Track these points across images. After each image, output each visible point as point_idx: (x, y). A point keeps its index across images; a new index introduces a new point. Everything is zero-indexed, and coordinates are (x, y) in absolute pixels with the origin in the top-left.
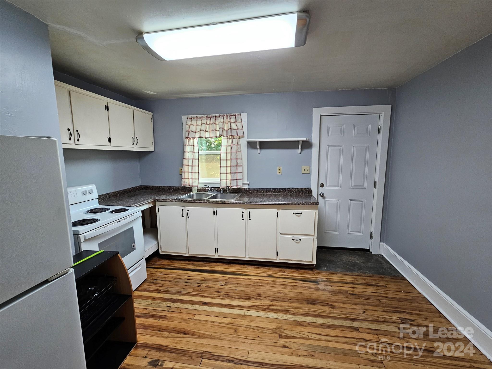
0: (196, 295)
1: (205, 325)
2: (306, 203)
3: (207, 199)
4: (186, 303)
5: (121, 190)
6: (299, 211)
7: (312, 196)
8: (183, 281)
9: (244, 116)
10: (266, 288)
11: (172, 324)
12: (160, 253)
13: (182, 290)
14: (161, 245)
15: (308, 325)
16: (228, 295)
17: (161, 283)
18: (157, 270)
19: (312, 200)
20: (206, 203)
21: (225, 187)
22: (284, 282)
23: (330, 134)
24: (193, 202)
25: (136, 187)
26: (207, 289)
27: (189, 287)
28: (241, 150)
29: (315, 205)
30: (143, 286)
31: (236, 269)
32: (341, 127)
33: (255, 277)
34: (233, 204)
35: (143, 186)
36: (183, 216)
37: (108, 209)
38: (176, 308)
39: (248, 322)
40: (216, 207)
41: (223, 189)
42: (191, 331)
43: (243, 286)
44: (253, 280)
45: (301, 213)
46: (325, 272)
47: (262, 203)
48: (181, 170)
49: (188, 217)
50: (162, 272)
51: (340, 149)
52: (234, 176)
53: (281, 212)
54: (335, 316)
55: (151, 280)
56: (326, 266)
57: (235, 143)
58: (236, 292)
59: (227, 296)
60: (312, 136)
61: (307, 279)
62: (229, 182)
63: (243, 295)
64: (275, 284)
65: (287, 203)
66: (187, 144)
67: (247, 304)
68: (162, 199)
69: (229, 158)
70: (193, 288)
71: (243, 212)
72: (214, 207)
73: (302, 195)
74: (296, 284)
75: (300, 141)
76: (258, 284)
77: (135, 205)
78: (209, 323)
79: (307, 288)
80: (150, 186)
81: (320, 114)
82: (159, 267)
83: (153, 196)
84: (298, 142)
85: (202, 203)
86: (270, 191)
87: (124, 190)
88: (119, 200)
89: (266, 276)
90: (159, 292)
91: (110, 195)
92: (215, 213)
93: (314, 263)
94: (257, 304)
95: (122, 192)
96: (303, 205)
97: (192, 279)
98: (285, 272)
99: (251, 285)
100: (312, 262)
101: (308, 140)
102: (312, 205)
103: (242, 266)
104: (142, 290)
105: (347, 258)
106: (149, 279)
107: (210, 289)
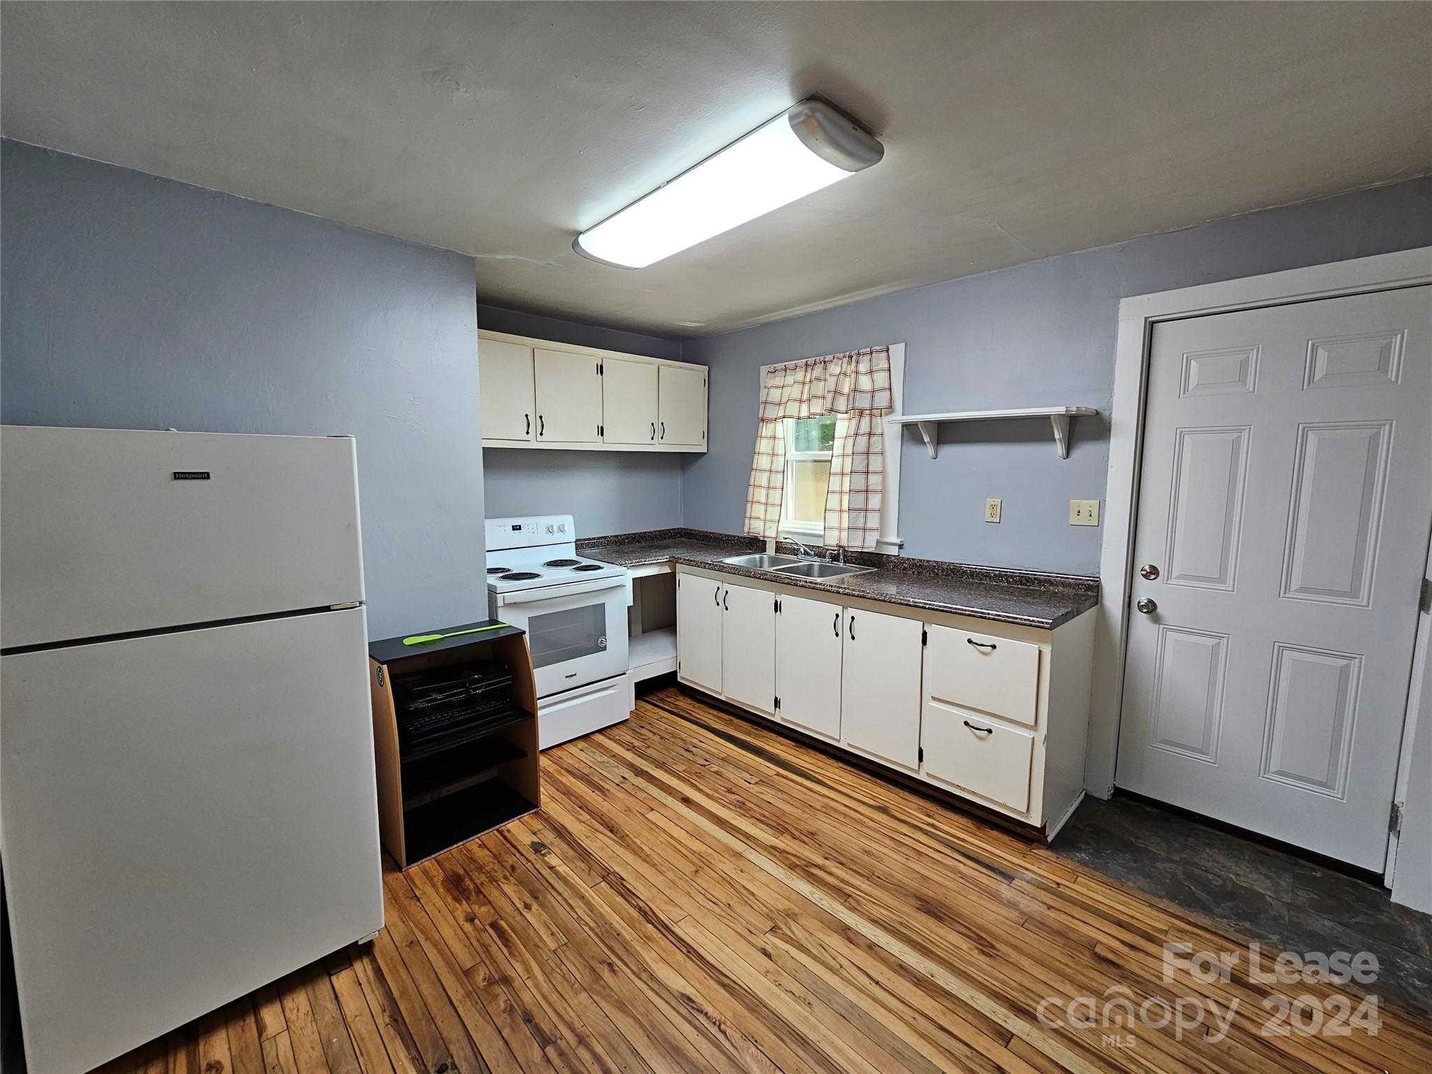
0: (684, 779)
1: (655, 834)
4: (656, 785)
6: (988, 639)
8: (684, 746)
9: (897, 355)
10: (843, 828)
12: (679, 679)
13: (669, 760)
14: (679, 659)
15: (867, 949)
16: (744, 804)
17: (645, 736)
18: (658, 711)
20: (760, 578)
21: (836, 548)
22: (908, 836)
26: (714, 778)
27: (684, 760)
28: (880, 449)
29: (1037, 627)
30: (615, 729)
32: (1243, 357)
33: (839, 795)
34: (814, 589)
35: (685, 529)
36: (718, 604)
37: (577, 564)
38: (633, 785)
39: (736, 869)
40: (781, 593)
41: (831, 552)
42: (624, 832)
43: (791, 802)
44: (827, 800)
46: (1069, 866)
49: (727, 608)
50: (663, 717)
51: (1236, 444)
52: (855, 518)
53: (933, 630)
54: (969, 972)
56: (1095, 853)
57: (865, 430)
58: (766, 806)
59: (741, 807)
60: (1111, 397)
61: (980, 856)
62: (844, 535)
66: (764, 434)
67: (765, 838)
68: (684, 560)
69: (848, 468)
70: (690, 765)
71: (836, 615)
72: (776, 591)
74: (940, 855)
75: (1054, 417)
78: (663, 835)
79: (959, 875)
81: (1147, 318)
82: (665, 707)
85: (753, 577)
89: (871, 804)
90: (630, 748)
94: (788, 849)
97: (705, 748)
98: (938, 817)
99: (812, 807)
102: (1027, 625)
103: (831, 761)
106: (633, 721)
107: (719, 779)
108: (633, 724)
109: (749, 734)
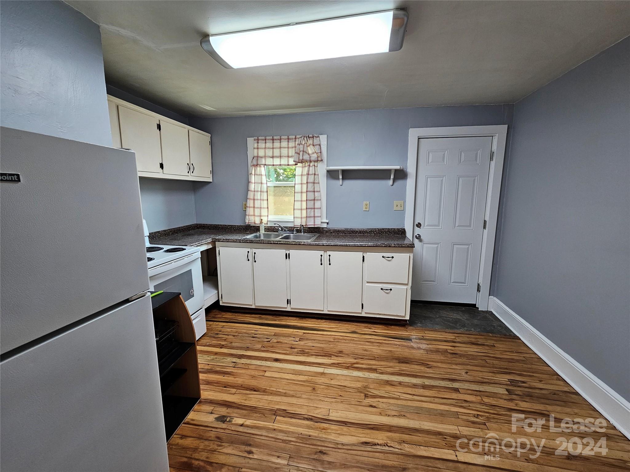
0: (265, 351)
1: (277, 382)
2: (398, 244)
3: (278, 239)
4: (254, 359)
5: (173, 229)
7: (406, 238)
8: (250, 336)
9: (323, 139)
10: (349, 345)
11: (239, 381)
12: (221, 304)
13: (249, 345)
14: (222, 294)
15: (399, 385)
16: (303, 351)
17: (223, 338)
18: (217, 323)
19: (406, 242)
20: (277, 243)
21: (300, 227)
22: (371, 339)
23: (430, 161)
24: (261, 243)
25: (190, 225)
26: (279, 345)
27: (257, 342)
28: (319, 181)
29: (410, 247)
30: (202, 340)
31: (312, 323)
32: (443, 153)
33: (335, 333)
34: (309, 245)
35: (199, 224)
36: (249, 260)
37: (162, 249)
38: (243, 364)
39: (328, 380)
40: (289, 249)
41: (296, 228)
42: (262, 388)
43: (321, 342)
44: (333, 336)
45: (393, 257)
46: (420, 329)
47: (345, 244)
48: (246, 205)
49: (255, 261)
50: (224, 326)
51: (442, 180)
52: (310, 212)
53: (368, 255)
54: (432, 376)
55: (211, 334)
56: (421, 323)
57: (312, 172)
58: (313, 348)
59: (303, 352)
60: (407, 164)
61: (397, 336)
62: (304, 220)
63: (321, 352)
64: (361, 341)
65: (375, 245)
66: (253, 173)
67: (327, 361)
68: (224, 239)
69: (305, 190)
70: (261, 343)
71: (321, 256)
72: (286, 249)
73: (394, 236)
74: (385, 341)
75: (393, 170)
76: (340, 341)
77: (192, 245)
78: (282, 380)
79: (399, 345)
80: (207, 224)
81: (418, 136)
82: (220, 320)
83: (212, 236)
84: (389, 171)
85: (272, 244)
86: (354, 231)
87: (177, 228)
88: (172, 239)
89: (350, 332)
90: (222, 347)
91: (161, 234)
92: (287, 256)
93: (407, 318)
94: (338, 362)
95: (175, 230)
96: (394, 247)
97: (261, 333)
98: (372, 328)
99: (330, 341)
100: (404, 317)
101: (403, 168)
102: (406, 247)
103: (319, 320)
104: (202, 345)
105: (448, 314)
106: (209, 333)
107: (282, 345)
108: (210, 334)
109: (275, 320)
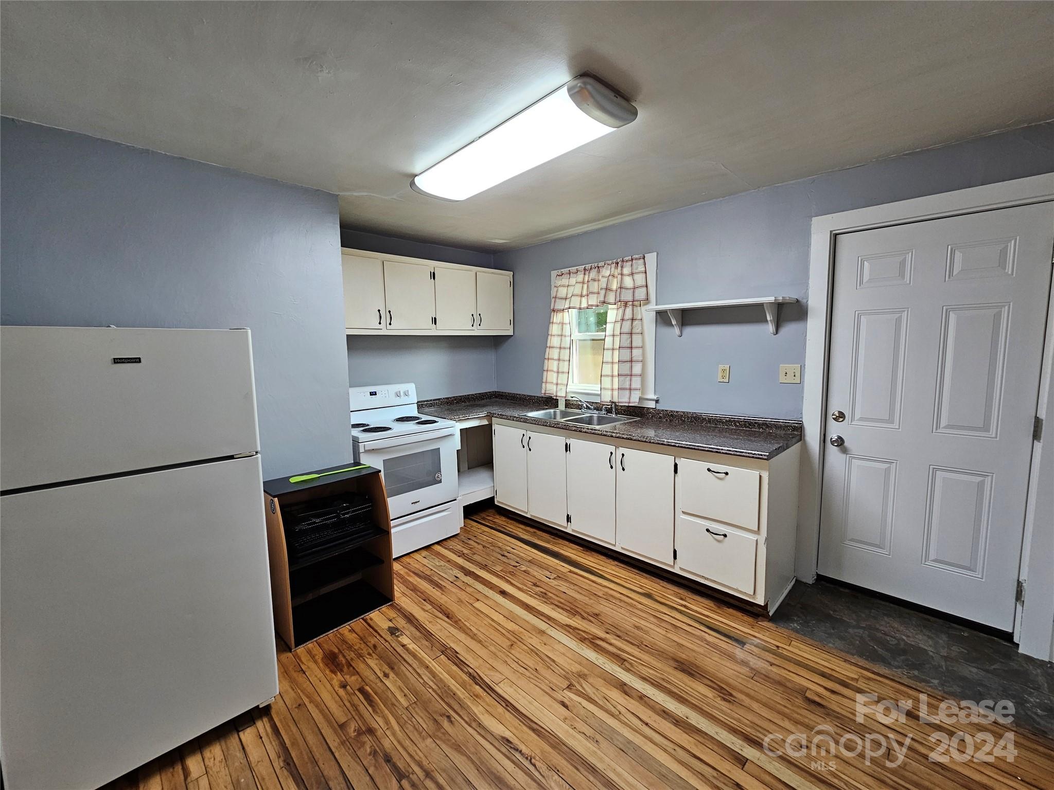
0: (501, 577)
1: (480, 618)
3: (564, 421)
4: (480, 582)
5: (460, 396)
6: (722, 468)
8: (501, 552)
9: (651, 261)
10: (618, 610)
11: (443, 599)
12: (496, 503)
13: (490, 563)
14: (495, 488)
15: (638, 698)
16: (545, 594)
18: (480, 526)
20: (554, 427)
22: (665, 614)
23: (866, 278)
24: (536, 424)
26: (523, 575)
27: (501, 563)
28: (641, 330)
30: (449, 541)
31: (593, 561)
33: (616, 585)
34: (594, 434)
35: (497, 392)
36: (524, 447)
37: (419, 419)
38: (463, 582)
41: (606, 406)
42: (457, 617)
43: (580, 591)
46: (786, 634)
49: (530, 450)
50: (484, 531)
52: (624, 382)
54: (714, 714)
55: (464, 537)
56: (803, 624)
57: (629, 316)
59: (544, 597)
61: (721, 629)
62: (615, 394)
63: (568, 604)
64: (642, 611)
66: (555, 321)
67: (562, 619)
70: (505, 566)
71: (611, 453)
72: (566, 436)
75: (767, 305)
76: (611, 599)
78: (486, 619)
79: (705, 642)
81: (831, 231)
82: (486, 523)
85: (548, 426)
90: (461, 555)
94: (578, 627)
97: (516, 554)
98: (687, 599)
99: (596, 594)
100: (753, 596)
102: (750, 457)
103: (610, 561)
104: (445, 546)
106: (462, 535)
107: (527, 576)
108: (462, 537)
109: (548, 542)
